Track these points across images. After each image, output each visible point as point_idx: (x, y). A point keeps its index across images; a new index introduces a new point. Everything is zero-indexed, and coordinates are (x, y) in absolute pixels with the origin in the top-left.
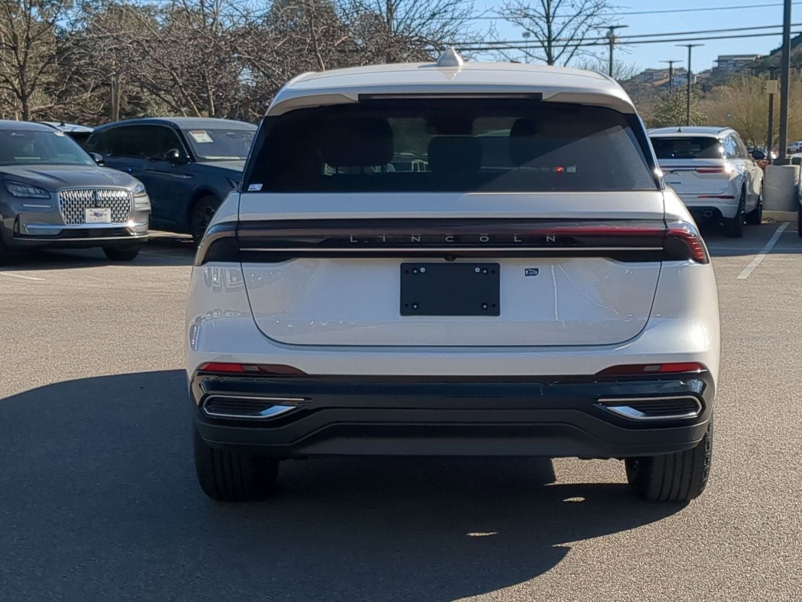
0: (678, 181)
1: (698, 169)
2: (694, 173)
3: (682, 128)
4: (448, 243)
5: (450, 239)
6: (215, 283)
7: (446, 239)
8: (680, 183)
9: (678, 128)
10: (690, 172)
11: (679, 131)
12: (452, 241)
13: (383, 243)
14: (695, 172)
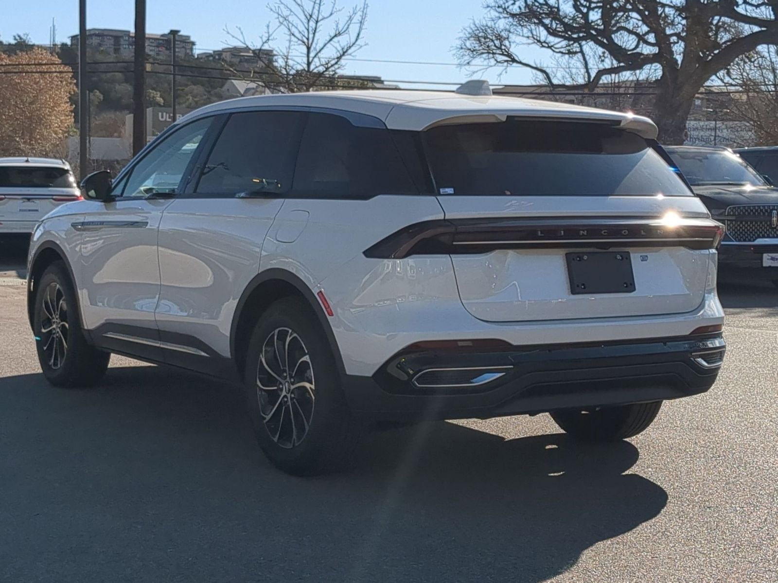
0: (36, 209)
1: (54, 197)
2: (51, 202)
3: (30, 159)
4: (604, 235)
5: (605, 232)
6: (398, 273)
7: (603, 232)
8: (37, 210)
9: (25, 159)
10: (46, 200)
11: (27, 161)
12: (606, 234)
13: (562, 236)
14: (52, 200)
